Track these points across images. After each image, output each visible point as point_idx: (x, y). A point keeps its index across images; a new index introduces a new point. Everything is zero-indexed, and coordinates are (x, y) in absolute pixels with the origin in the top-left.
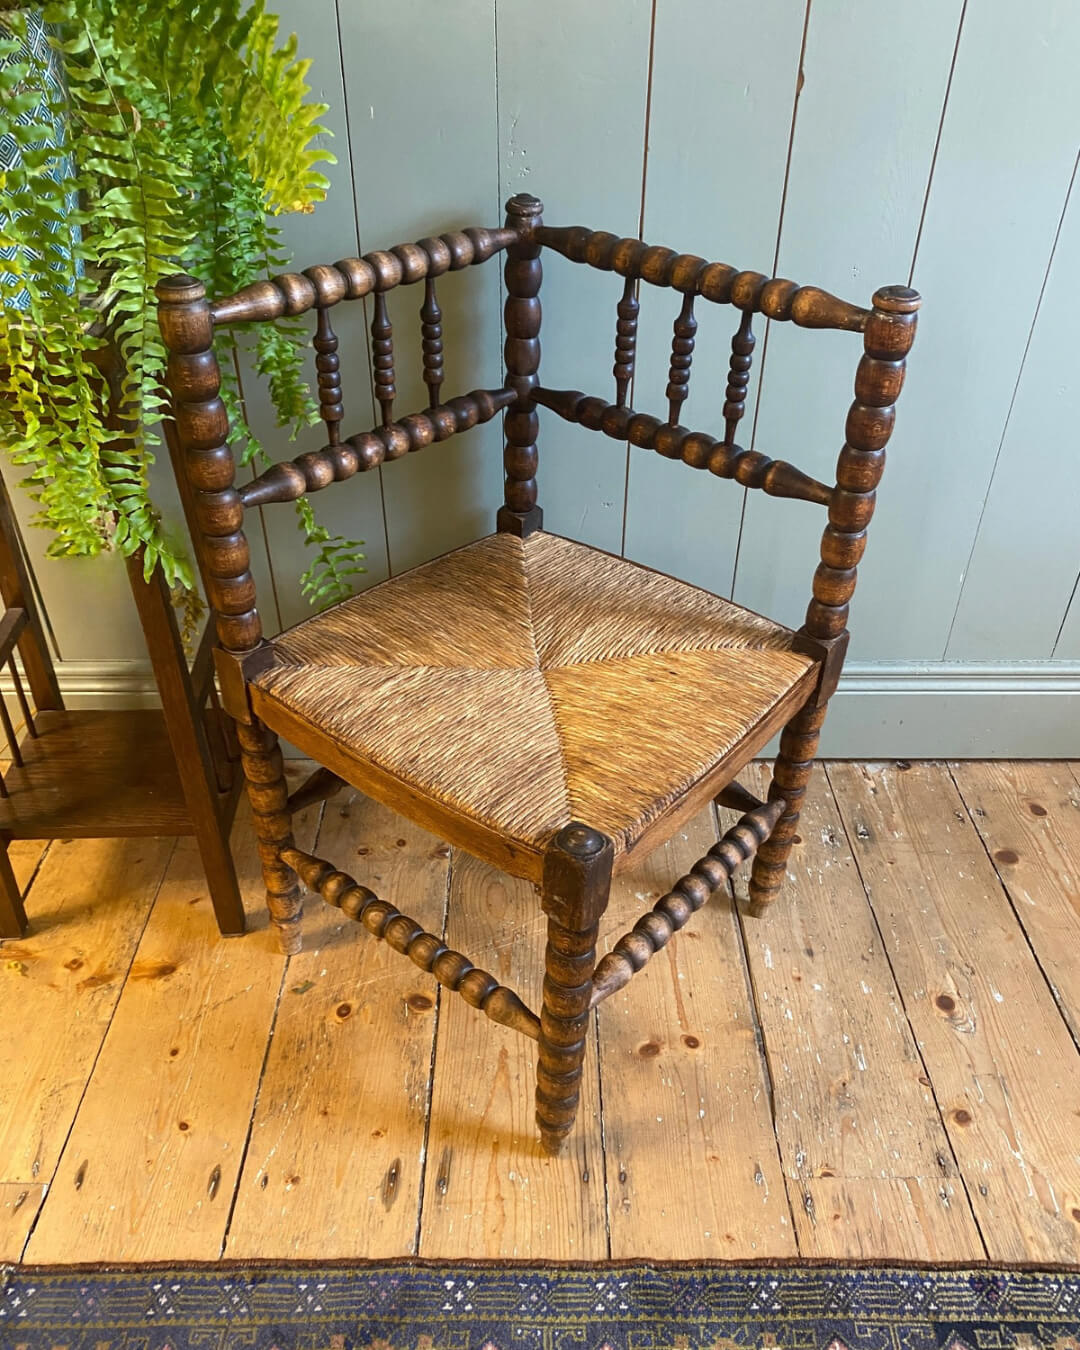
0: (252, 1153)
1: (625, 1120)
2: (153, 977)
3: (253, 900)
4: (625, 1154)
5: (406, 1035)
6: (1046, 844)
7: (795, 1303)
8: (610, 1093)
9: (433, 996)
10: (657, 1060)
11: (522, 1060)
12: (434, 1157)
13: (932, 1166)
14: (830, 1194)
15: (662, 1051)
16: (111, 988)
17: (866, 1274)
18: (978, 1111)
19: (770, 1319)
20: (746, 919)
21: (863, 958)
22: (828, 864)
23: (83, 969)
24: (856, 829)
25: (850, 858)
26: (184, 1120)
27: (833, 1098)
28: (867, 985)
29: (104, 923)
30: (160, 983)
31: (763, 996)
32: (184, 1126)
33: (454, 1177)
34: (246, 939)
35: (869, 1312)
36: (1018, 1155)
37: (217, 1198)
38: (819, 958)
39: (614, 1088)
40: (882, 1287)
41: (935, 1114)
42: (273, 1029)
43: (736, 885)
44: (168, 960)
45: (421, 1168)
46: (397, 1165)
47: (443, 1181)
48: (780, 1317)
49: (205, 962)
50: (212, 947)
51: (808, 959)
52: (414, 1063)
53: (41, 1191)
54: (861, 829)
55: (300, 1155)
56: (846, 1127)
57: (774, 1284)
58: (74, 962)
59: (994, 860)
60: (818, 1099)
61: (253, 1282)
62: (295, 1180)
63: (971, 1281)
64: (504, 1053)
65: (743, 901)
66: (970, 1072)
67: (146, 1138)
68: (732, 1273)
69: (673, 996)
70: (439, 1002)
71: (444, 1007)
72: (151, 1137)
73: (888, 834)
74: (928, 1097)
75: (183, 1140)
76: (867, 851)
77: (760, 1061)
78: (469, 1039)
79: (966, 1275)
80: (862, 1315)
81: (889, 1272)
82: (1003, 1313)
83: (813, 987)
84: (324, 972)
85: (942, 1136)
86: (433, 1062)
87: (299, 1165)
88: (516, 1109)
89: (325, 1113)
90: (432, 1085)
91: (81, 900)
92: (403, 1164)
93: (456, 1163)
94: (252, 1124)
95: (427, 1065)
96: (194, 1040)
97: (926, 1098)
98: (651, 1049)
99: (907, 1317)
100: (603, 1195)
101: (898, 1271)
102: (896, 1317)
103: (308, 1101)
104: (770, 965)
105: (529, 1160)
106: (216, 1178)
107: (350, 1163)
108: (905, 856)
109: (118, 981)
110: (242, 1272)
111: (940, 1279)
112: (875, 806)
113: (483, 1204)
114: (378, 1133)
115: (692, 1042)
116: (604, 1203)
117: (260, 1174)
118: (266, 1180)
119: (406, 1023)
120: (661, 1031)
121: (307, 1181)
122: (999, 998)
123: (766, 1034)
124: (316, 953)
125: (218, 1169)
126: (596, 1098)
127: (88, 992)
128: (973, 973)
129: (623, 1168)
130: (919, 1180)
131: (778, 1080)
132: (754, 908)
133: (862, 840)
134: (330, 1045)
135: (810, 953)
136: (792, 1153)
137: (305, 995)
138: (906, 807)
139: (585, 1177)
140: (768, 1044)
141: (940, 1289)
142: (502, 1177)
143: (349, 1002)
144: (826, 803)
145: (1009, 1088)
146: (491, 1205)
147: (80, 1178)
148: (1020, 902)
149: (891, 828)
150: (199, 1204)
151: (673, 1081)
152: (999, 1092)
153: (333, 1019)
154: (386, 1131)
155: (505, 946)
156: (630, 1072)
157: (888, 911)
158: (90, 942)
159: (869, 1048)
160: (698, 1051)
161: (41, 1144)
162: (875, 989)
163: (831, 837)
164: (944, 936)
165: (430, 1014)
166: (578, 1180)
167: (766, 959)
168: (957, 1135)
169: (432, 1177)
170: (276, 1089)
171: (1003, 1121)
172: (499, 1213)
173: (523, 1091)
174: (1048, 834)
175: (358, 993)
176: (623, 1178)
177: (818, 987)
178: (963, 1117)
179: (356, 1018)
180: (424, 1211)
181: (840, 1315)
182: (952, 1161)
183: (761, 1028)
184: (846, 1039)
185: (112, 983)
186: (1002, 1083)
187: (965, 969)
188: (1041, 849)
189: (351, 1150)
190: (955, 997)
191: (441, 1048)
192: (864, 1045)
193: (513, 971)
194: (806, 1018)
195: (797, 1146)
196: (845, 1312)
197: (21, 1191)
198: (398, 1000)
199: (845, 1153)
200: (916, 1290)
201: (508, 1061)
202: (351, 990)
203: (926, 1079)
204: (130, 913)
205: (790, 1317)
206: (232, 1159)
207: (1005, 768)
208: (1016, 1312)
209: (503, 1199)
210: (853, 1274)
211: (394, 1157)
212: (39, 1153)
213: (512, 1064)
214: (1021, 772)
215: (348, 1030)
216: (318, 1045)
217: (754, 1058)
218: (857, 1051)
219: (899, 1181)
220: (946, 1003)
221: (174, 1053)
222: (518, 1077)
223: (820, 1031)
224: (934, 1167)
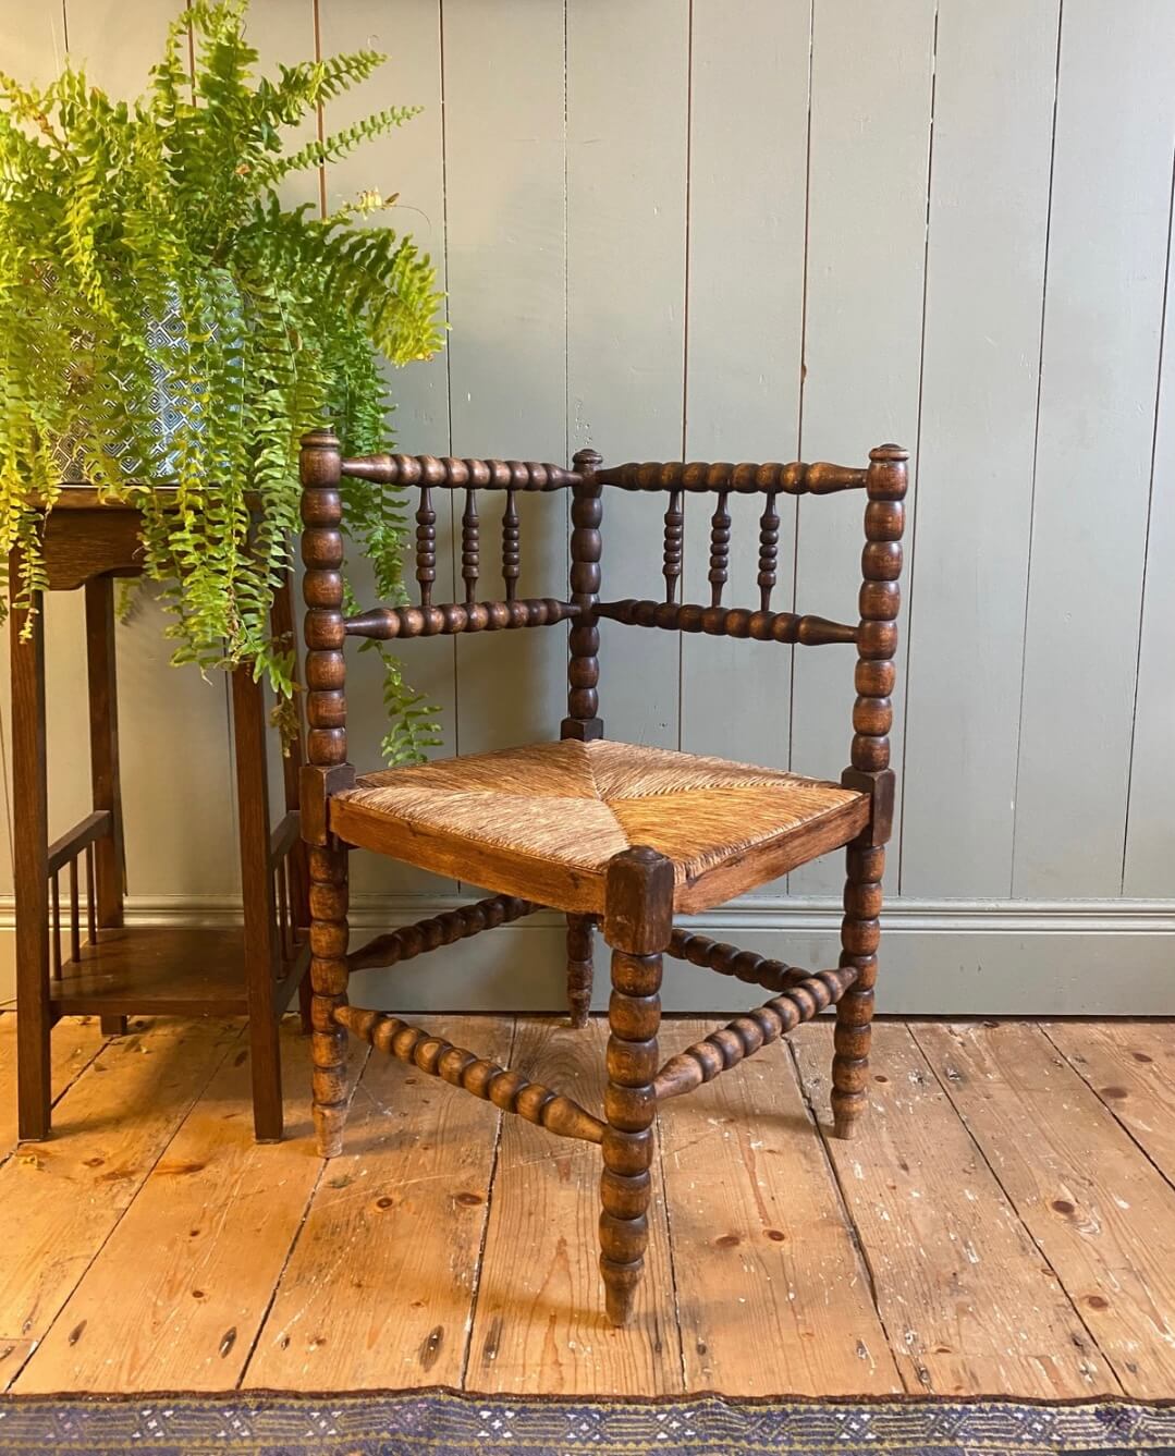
0: (274, 1317)
1: (703, 1300)
2: (179, 1173)
3: (292, 1115)
4: (705, 1329)
5: (453, 1225)
6: (1155, 1083)
7: (891, 1433)
8: (684, 1277)
9: (484, 1195)
10: (737, 1250)
11: (583, 1248)
12: (482, 1327)
13: (1068, 1346)
14: (948, 1367)
15: (742, 1243)
16: (131, 1182)
17: (973, 1407)
18: (1114, 1298)
19: (864, 1446)
20: (832, 1141)
21: (965, 1171)
22: (918, 1098)
23: (103, 1166)
24: (946, 1074)
25: (941, 1094)
26: (200, 1289)
27: (943, 1286)
28: (971, 1192)
29: (132, 1131)
30: (186, 1179)
31: (854, 1200)
32: (198, 1294)
33: (504, 1345)
34: (280, 1145)
35: (980, 1439)
36: (1168, 1338)
37: (229, 1356)
38: (914, 1171)
39: (689, 1272)
40: (992, 1418)
41: (1064, 1300)
42: (305, 1216)
43: (818, 1114)
44: (195, 1160)
45: (465, 1337)
46: (439, 1331)
47: (491, 1347)
48: (876, 1446)
49: (237, 1162)
50: (244, 1151)
51: (903, 1172)
52: (461, 1248)
53: (29, 1347)
54: (952, 1073)
55: (328, 1321)
56: (961, 1310)
57: (866, 1417)
58: (95, 1160)
59: (1101, 1096)
60: (925, 1287)
61: (258, 1408)
62: (320, 1342)
63: (1097, 1413)
64: (563, 1242)
65: (827, 1127)
66: (1101, 1265)
67: (155, 1304)
68: (816, 1407)
69: (753, 1200)
70: (490, 1200)
71: (496, 1203)
72: (160, 1303)
73: (982, 1076)
74: (1054, 1286)
75: (196, 1305)
76: (959, 1089)
77: (856, 1255)
78: (522, 1230)
79: (1091, 1408)
80: (973, 1442)
81: (1000, 1405)
82: (1139, 1440)
83: (910, 1195)
84: (365, 1172)
85: (1077, 1320)
86: (483, 1248)
87: (326, 1329)
88: (576, 1288)
89: (359, 1286)
90: (480, 1267)
91: (109, 1114)
92: (446, 1332)
93: (507, 1332)
94: (274, 1294)
95: (476, 1249)
96: (218, 1224)
97: (1052, 1286)
98: (731, 1241)
99: (1026, 1445)
100: (679, 1363)
101: (1010, 1405)
102: (1012, 1445)
103: (340, 1275)
104: (861, 1176)
105: (591, 1331)
106: (231, 1338)
107: (384, 1330)
108: (1003, 1095)
109: (139, 1178)
110: (247, 1400)
111: (1060, 1414)
112: (964, 1055)
113: (539, 1369)
114: (418, 1304)
115: (776, 1236)
116: (680, 1371)
117: (281, 1336)
118: (287, 1341)
119: (453, 1215)
120: (741, 1226)
121: (334, 1344)
122: (1124, 1205)
123: (861, 1232)
124: (357, 1157)
125: (234, 1330)
126: (668, 1279)
127: (105, 1186)
128: (1091, 1184)
129: (701, 1341)
130: (1054, 1359)
131: (878, 1270)
132: (840, 1131)
133: (954, 1081)
134: (368, 1230)
135: (905, 1167)
136: (899, 1332)
137: (343, 1189)
138: (998, 1055)
139: (658, 1348)
140: (863, 1239)
141: (1062, 1422)
142: (560, 1346)
143: (391, 1197)
144: (912, 1052)
145: (1147, 1279)
146: (547, 1370)
147: (76, 1336)
148: (1133, 1128)
149: (984, 1071)
150: (209, 1360)
151: (756, 1267)
152: (1137, 1284)
153: (373, 1209)
154: (427, 1303)
155: (563, 1157)
156: (707, 1259)
157: (988, 1134)
158: (112, 1146)
159: (979, 1244)
160: (785, 1245)
161: (36, 1306)
162: (981, 1196)
163: (920, 1079)
164: (1054, 1155)
165: (481, 1209)
166: (648, 1350)
167: (856, 1172)
168: (1092, 1320)
169: (478, 1344)
170: (306, 1264)
171: (1146, 1308)
172: (557, 1376)
173: (584, 1273)
174: (1158, 1077)
175: (401, 1190)
176: (702, 1350)
177: (916, 1195)
178: (1098, 1303)
179: (398, 1209)
180: (469, 1373)
181: (946, 1443)
182: (1091, 1342)
183: (855, 1227)
184: (952, 1237)
185: (133, 1178)
186: (1139, 1277)
187: (1081, 1181)
188: (1152, 1088)
189: (387, 1317)
190: (1073, 1202)
191: (491, 1236)
192: (974, 1242)
193: (572, 1177)
194: (906, 1219)
195: (905, 1326)
196: (952, 1439)
197: (6, 1345)
198: (444, 1196)
199: (963, 1332)
200: (1034, 1421)
201: (567, 1248)
202: (392, 1186)
203: (1050, 1270)
204: (160, 1124)
205: (887, 1445)
206: (250, 1322)
207: (1101, 1027)
208: (1153, 1439)
209: (561, 1365)
210: (959, 1407)
211: (436, 1325)
212: (33, 1313)
213: (572, 1253)
214: (1118, 1030)
215: (388, 1218)
216: (354, 1229)
217: (849, 1251)
218: (967, 1246)
219: (1031, 1360)
220: (1063, 1207)
221: (194, 1234)
222: (578, 1262)
223: (922, 1230)
224: (1070, 1347)
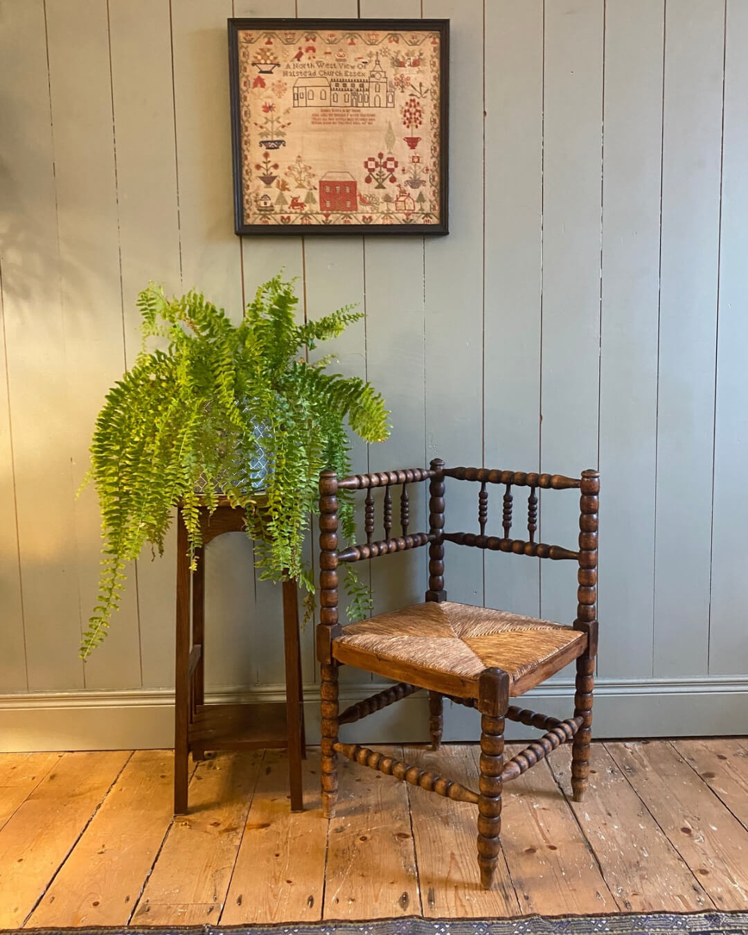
0: (328, 890)
1: (523, 877)
2: (259, 828)
3: (306, 799)
4: (526, 889)
5: (398, 848)
8: (513, 867)
9: (409, 833)
11: (463, 856)
12: (424, 891)
16: (238, 833)
20: (573, 803)
23: (221, 826)
26: (289, 879)
29: (227, 809)
30: (263, 830)
31: (587, 830)
32: (289, 882)
33: (437, 898)
34: (304, 813)
37: (313, 908)
38: (614, 816)
39: (515, 865)
42: (327, 845)
43: (564, 790)
44: (265, 822)
45: (418, 895)
46: (406, 894)
47: (431, 900)
49: (286, 823)
50: (287, 817)
52: (405, 857)
53: (220, 906)
55: (353, 891)
56: (642, 877)
57: (604, 922)
58: (215, 823)
60: (625, 868)
62: (353, 900)
64: (453, 853)
65: (569, 796)
67: (270, 886)
70: (413, 836)
71: (417, 838)
72: (273, 886)
75: (289, 887)
77: (591, 855)
78: (432, 849)
84: (349, 825)
86: (415, 858)
87: (354, 895)
88: (464, 873)
89: (363, 876)
90: (417, 866)
91: (213, 801)
92: (408, 894)
93: (437, 893)
94: (325, 881)
95: (413, 859)
96: (286, 850)
100: (517, 904)
103: (353, 872)
104: (589, 819)
105: (475, 892)
106: (311, 901)
107: (380, 893)
109: (240, 831)
110: (329, 924)
113: (454, 908)
114: (392, 883)
116: (519, 907)
117: (334, 898)
118: (338, 900)
119: (397, 843)
121: (359, 901)
123: (592, 845)
124: (343, 818)
125: (311, 897)
126: (505, 868)
127: (226, 834)
129: (526, 894)
134: (359, 851)
136: (615, 887)
137: (341, 833)
139: (507, 898)
140: (594, 848)
142: (462, 898)
143: (367, 836)
146: (459, 908)
147: (240, 901)
150: (304, 910)
151: (546, 862)
153: (359, 842)
154: (397, 882)
156: (522, 859)
158: (221, 815)
161: (215, 890)
165: (409, 840)
166: (503, 899)
167: (586, 817)
169: (425, 899)
170: (335, 867)
172: (464, 911)
173: (466, 867)
175: (370, 832)
176: (527, 898)
177: (616, 827)
179: (371, 842)
183: (589, 843)
185: (238, 831)
189: (380, 888)
191: (418, 852)
193: (450, 824)
194: (613, 838)
195: (617, 885)
197: (210, 906)
198: (391, 835)
201: (455, 856)
202: (365, 831)
204: (240, 805)
205: (615, 932)
206: (317, 894)
209: (465, 906)
211: (403, 891)
212: (215, 892)
213: (458, 859)
215: (367, 846)
216: (353, 852)
217: (587, 854)
221: (277, 855)
222: (462, 862)
